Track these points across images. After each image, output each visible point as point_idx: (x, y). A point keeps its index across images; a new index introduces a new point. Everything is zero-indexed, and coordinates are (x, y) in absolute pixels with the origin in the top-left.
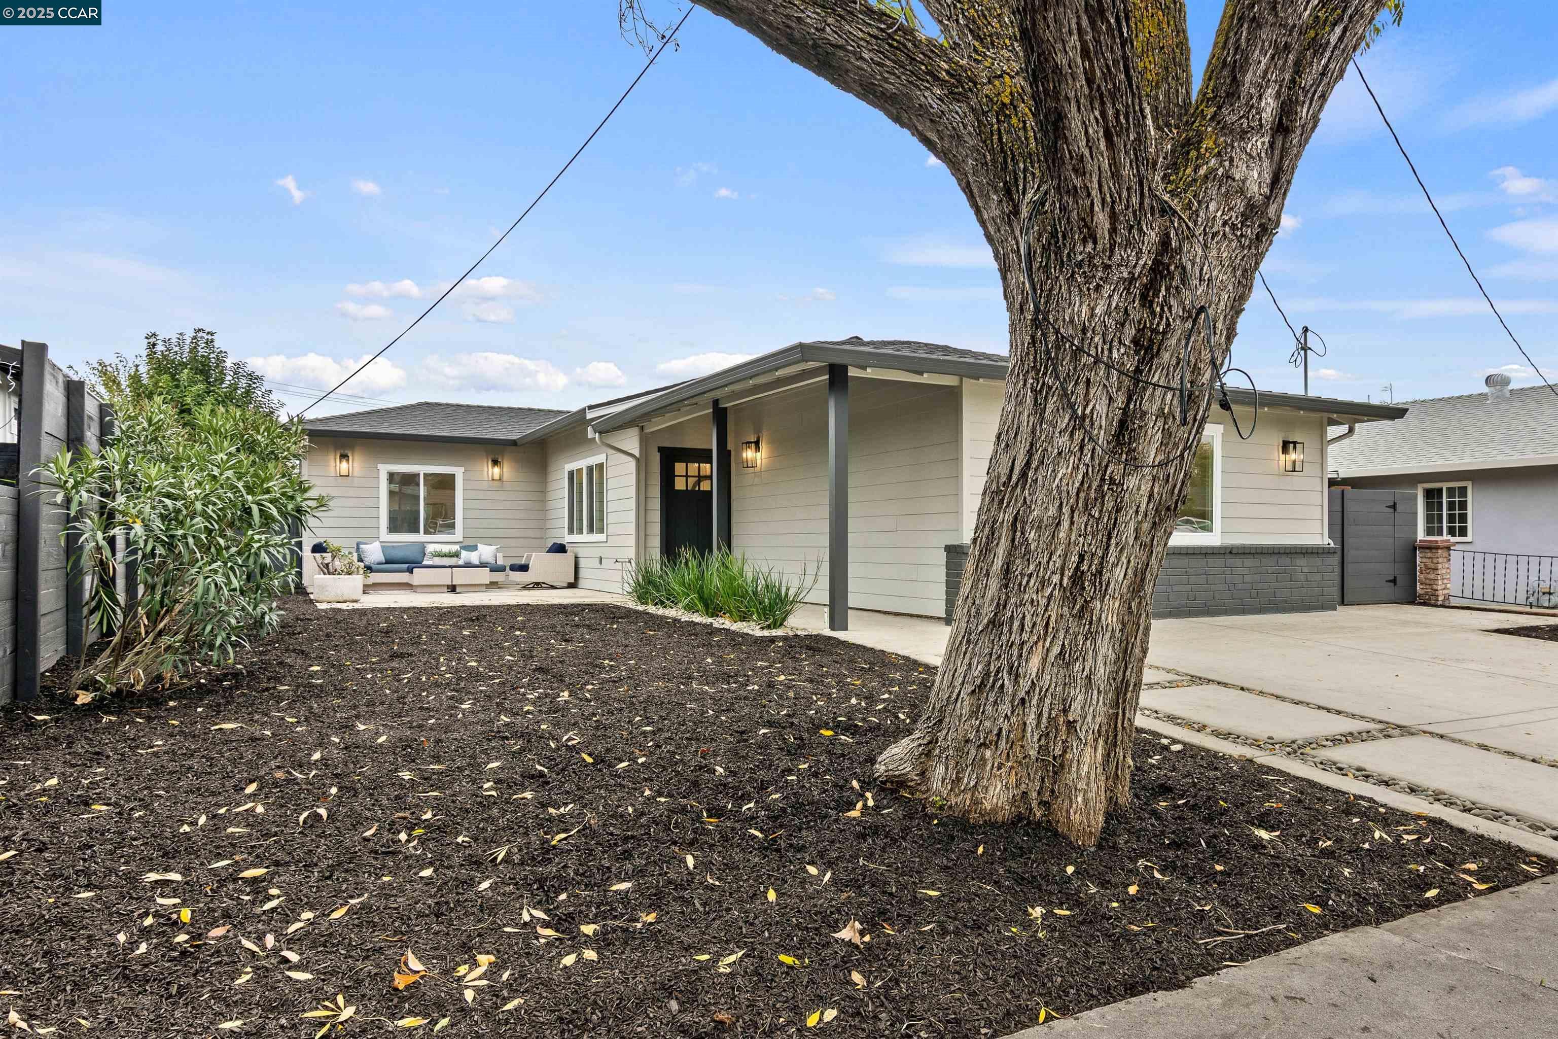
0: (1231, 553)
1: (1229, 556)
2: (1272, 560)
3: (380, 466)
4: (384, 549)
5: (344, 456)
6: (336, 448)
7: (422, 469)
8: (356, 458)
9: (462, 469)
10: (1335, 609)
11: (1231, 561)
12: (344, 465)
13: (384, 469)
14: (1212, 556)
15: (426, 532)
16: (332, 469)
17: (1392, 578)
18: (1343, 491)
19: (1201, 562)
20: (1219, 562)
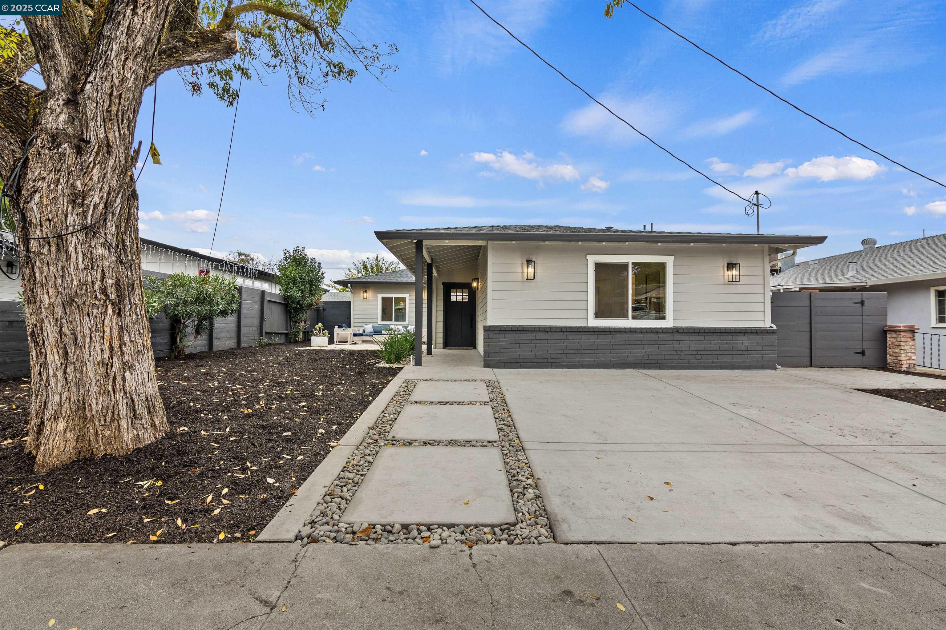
0: (678, 332)
1: (676, 334)
2: (716, 337)
3: (378, 295)
4: (373, 327)
5: (366, 291)
6: (363, 288)
7: (393, 295)
8: (370, 293)
9: (408, 295)
10: (775, 369)
11: (678, 337)
12: (365, 294)
13: (380, 296)
14: (662, 334)
15: (395, 321)
16: (362, 296)
17: (861, 351)
18: (811, 294)
19: (655, 337)
20: (670, 337)
